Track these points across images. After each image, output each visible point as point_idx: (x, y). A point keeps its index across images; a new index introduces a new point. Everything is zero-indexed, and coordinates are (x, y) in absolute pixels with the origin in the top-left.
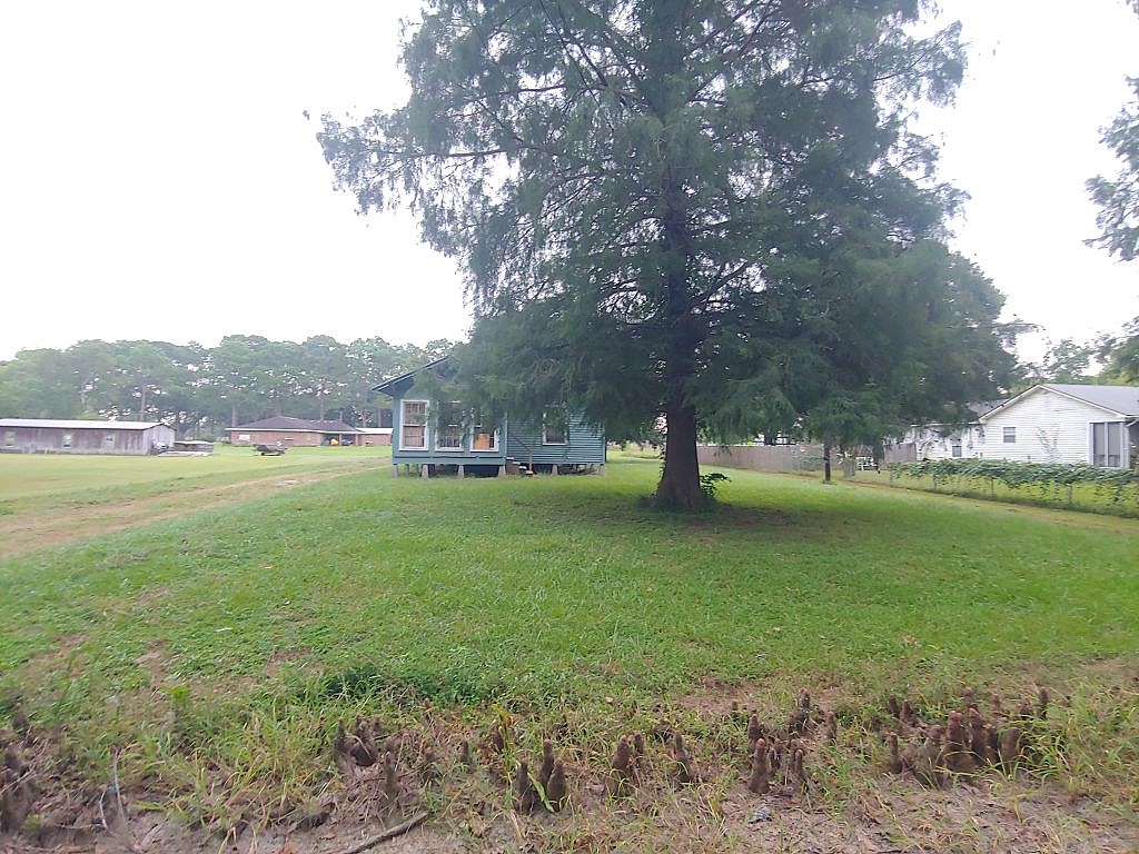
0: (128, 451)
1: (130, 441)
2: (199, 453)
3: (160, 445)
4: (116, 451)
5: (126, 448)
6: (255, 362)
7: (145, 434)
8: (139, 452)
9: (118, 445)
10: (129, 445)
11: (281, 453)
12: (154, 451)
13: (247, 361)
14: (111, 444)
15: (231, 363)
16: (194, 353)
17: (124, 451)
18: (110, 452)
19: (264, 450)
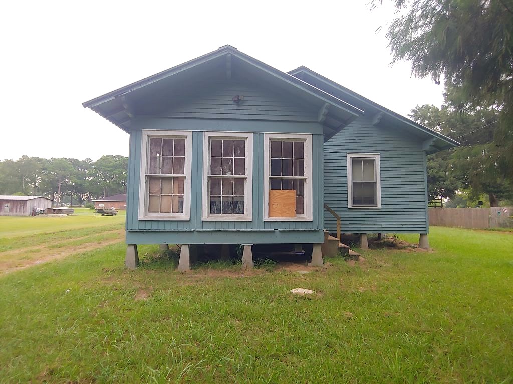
0: (17, 214)
1: (18, 207)
2: (62, 215)
3: (38, 210)
4: (10, 214)
5: (16, 212)
6: (115, 167)
7: (28, 204)
8: (24, 214)
9: (11, 210)
10: (18, 210)
11: (113, 214)
12: (34, 214)
13: (112, 167)
14: (7, 209)
15: (102, 168)
16: (87, 164)
17: (14, 214)
18: (7, 214)
19: (103, 213)
